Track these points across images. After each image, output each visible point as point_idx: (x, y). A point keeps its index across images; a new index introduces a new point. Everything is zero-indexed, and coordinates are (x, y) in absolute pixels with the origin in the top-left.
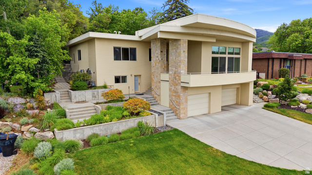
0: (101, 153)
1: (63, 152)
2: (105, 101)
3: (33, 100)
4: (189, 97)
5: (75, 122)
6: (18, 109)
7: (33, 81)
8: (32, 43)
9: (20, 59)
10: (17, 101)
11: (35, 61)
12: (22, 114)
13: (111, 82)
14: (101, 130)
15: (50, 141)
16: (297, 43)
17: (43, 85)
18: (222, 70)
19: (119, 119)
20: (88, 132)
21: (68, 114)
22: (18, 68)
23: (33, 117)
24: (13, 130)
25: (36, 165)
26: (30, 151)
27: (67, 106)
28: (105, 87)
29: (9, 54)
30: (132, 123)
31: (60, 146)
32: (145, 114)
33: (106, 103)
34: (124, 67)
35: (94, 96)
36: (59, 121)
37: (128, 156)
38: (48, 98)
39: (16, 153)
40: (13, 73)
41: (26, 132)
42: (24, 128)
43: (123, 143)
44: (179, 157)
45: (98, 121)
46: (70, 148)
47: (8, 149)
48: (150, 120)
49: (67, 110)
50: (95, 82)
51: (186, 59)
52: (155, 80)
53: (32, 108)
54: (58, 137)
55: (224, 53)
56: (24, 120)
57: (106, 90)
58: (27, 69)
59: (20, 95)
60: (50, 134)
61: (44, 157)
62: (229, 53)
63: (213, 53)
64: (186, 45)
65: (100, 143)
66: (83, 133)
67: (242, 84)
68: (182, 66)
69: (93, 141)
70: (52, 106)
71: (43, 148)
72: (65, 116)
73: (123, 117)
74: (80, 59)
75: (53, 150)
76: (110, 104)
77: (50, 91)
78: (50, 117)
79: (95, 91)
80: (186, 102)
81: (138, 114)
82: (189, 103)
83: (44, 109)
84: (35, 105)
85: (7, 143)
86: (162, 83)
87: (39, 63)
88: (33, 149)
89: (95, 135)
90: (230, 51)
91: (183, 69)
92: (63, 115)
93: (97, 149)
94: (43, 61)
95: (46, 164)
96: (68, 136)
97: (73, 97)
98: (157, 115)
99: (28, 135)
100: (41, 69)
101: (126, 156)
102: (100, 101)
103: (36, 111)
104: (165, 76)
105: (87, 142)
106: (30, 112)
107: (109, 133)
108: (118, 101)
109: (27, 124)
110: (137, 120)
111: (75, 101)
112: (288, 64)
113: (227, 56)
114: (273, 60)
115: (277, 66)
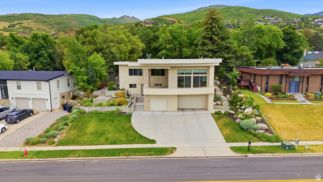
2: (116, 97)
6: (81, 97)
10: (82, 93)
11: (86, 77)
13: (127, 87)
14: (99, 109)
20: (94, 109)
22: (81, 80)
28: (123, 90)
29: (79, 75)
32: (124, 105)
34: (135, 79)
36: (87, 103)
38: (95, 93)
43: (100, 115)
45: (99, 105)
48: (124, 109)
53: (86, 97)
55: (191, 74)
60: (81, 108)
62: (194, 74)
63: (178, 74)
73: (112, 105)
79: (117, 91)
80: (149, 102)
81: (121, 105)
82: (151, 103)
90: (195, 72)
97: (106, 93)
98: (127, 107)
100: (93, 80)
102: (114, 97)
107: (103, 110)
110: (118, 107)
111: (106, 95)
112: (297, 79)
113: (192, 76)
114: (268, 76)
115: (274, 82)
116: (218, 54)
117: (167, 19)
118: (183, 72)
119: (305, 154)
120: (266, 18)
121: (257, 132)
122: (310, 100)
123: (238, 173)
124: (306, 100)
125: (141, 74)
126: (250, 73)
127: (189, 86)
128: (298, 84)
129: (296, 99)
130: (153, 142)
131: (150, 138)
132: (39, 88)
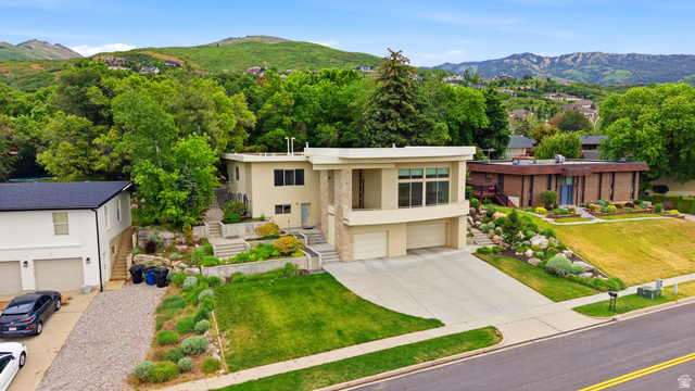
0: (239, 289)
1: (207, 286)
2: (257, 237)
3: (181, 235)
4: (356, 237)
5: (221, 259)
6: (168, 244)
7: (183, 214)
8: (182, 176)
9: (170, 194)
10: (167, 235)
11: (184, 195)
12: (171, 250)
13: (270, 212)
14: (245, 269)
15: (196, 275)
16: (621, 136)
17: (192, 219)
18: (417, 203)
19: (265, 258)
20: (232, 270)
21: (215, 252)
22: (169, 202)
23: (182, 253)
24: (164, 264)
25: (184, 294)
26: (180, 284)
27: (216, 242)
28: (262, 219)
29: (161, 189)
30: (279, 264)
31: (204, 280)
32: (297, 254)
33: (258, 239)
34: (288, 194)
35: (248, 231)
36: (205, 258)
37: (262, 293)
38: (198, 232)
39: (167, 285)
40: (164, 207)
41: (177, 267)
42: (174, 264)
43: (261, 282)
44: (310, 297)
45: (243, 259)
46: (214, 283)
47: (162, 281)
48: (302, 262)
49: (214, 247)
50: (251, 213)
51: (351, 192)
52: (324, 212)
53: (181, 244)
54: (204, 273)
55: (421, 177)
56: (174, 255)
57: (263, 224)
58: (177, 203)
59: (169, 230)
60: (196, 270)
61: (191, 288)
62: (428, 176)
63: (400, 178)
64: (351, 175)
65: (240, 281)
66: (227, 271)
67: (451, 218)
68: (345, 199)
69: (234, 279)
70: (200, 242)
71: (190, 281)
72: (212, 254)
73: (271, 256)
74: (238, 178)
75: (198, 283)
76: (262, 242)
77: (199, 225)
78: (197, 254)
79: (249, 224)
80: (352, 241)
81: (289, 254)
82: (356, 243)
83: (192, 245)
84: (183, 240)
85: (161, 275)
86: (330, 216)
87: (189, 195)
88: (182, 282)
89: (239, 274)
90: (430, 173)
91: (347, 203)
92: (211, 252)
93: (237, 285)
94: (193, 192)
95: (192, 294)
96: (212, 272)
97: (224, 231)
98: (309, 256)
99: (178, 270)
100: (190, 201)
101: (260, 293)
102: (252, 237)
103: (185, 247)
104: (331, 209)
105: (229, 280)
106: (179, 247)
107: (253, 272)
108: (273, 237)
109: (177, 260)
110: (286, 260)
111: (225, 236)
112: (569, 182)
113: (424, 181)
114: (532, 177)
115: (540, 187)
116: (414, 138)
117: (158, 56)
118: (407, 174)
119: (682, 302)
120: (362, 69)
121: (580, 275)
122: (598, 215)
123: (651, 350)
124: (590, 216)
125: (300, 182)
126: (486, 173)
127: (419, 203)
128: (571, 188)
129: (579, 216)
130: (435, 323)
131: (424, 317)
132: (60, 230)
